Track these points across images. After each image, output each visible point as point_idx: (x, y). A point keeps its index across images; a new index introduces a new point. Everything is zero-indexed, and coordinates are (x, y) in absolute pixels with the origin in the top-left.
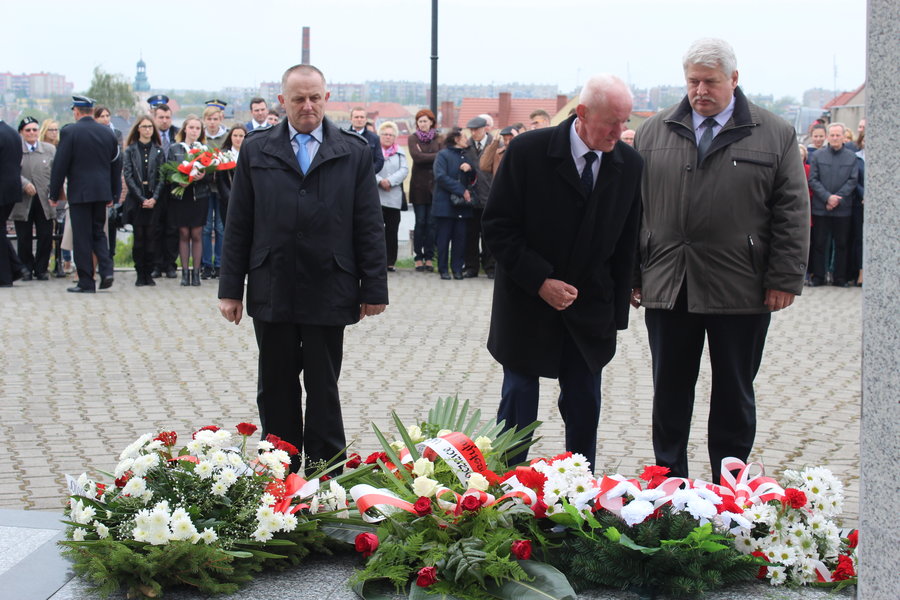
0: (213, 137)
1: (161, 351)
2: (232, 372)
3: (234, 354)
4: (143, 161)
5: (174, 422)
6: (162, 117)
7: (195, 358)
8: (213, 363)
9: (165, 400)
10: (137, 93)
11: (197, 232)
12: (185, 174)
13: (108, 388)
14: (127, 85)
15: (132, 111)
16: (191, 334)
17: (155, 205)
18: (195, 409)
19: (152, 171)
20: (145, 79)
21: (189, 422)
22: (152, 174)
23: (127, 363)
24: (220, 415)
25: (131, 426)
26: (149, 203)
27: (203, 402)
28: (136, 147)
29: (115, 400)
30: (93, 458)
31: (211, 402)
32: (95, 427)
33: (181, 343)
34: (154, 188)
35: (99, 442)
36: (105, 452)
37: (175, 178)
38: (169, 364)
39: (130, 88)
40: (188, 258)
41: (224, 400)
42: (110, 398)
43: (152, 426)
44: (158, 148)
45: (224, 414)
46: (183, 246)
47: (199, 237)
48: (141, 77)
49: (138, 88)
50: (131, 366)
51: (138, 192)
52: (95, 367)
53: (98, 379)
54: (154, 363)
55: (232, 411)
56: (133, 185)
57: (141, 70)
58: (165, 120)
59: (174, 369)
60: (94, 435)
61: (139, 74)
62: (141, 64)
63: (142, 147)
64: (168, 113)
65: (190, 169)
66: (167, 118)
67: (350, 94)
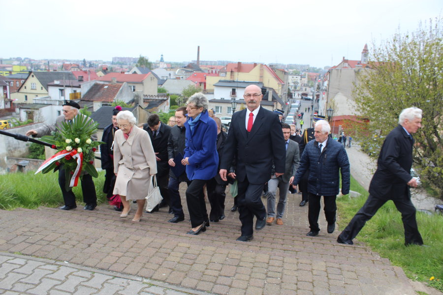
67: (213, 63)
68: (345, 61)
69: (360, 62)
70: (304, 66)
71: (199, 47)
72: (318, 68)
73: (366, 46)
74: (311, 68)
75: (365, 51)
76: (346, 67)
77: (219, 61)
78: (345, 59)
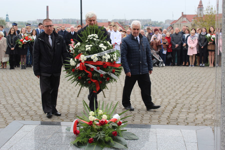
0: (29, 33)
1: (18, 85)
2: (36, 91)
3: (36, 86)
4: (11, 39)
5: (23, 103)
6: (15, 28)
7: (27, 87)
8: (31, 88)
9: (20, 98)
10: (7, 22)
11: (25, 56)
12: (22, 42)
13: (5, 95)
14: (4, 20)
15: (5, 27)
16: (25, 81)
17: (14, 49)
18: (28, 100)
19: (14, 41)
20: (8, 19)
21: (27, 103)
22: (14, 42)
23: (10, 89)
24: (34, 101)
25: (12, 105)
26: (13, 49)
27: (29, 98)
28: (10, 35)
29: (7, 98)
30: (3, 113)
31: (31, 98)
32: (3, 105)
33: (23, 83)
34: (14, 45)
35: (4, 109)
36: (6, 112)
37: (19, 43)
38: (20, 89)
39: (5, 21)
40: (22, 62)
41: (35, 97)
42: (6, 98)
43: (17, 105)
44: (15, 35)
45: (35, 101)
46: (22, 59)
47: (25, 57)
48: (7, 18)
49: (7, 21)
50: (11, 90)
51: (10, 46)
52: (2, 90)
53: (3, 93)
54: (16, 89)
55: (37, 100)
56: (9, 45)
57: (7, 16)
58: (16, 29)
59: (22, 90)
60: (3, 107)
61: (7, 17)
62: (7, 15)
63: (11, 35)
64: (17, 27)
65: (23, 41)
66: (16, 28)
67: (58, 22)
68: (184, 16)
69: (197, 15)
70: (146, 20)
71: (47, 7)
72: (159, 22)
73: (201, 2)
74: (153, 22)
75: (201, 6)
76: (184, 21)
77: (64, 19)
78: (184, 14)
